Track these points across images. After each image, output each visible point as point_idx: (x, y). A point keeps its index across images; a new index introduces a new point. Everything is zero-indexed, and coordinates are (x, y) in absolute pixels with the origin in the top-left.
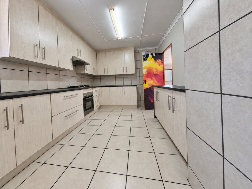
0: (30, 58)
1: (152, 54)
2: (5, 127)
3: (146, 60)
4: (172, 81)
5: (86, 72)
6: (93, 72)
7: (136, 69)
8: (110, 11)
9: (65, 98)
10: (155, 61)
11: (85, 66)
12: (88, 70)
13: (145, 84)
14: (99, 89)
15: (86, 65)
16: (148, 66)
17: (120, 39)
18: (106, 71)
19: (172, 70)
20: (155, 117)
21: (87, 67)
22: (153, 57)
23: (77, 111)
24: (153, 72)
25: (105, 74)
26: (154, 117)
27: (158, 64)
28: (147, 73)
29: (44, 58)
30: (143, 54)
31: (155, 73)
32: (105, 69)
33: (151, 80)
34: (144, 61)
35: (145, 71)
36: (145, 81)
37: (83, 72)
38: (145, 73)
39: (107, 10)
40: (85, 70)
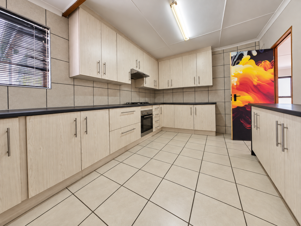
0: (94, 74)
1: (250, 53)
2: (75, 134)
3: (238, 63)
4: (291, 97)
5: (144, 86)
6: (154, 85)
7: (214, 78)
8: (171, 7)
9: (122, 114)
10: (257, 63)
11: (144, 78)
12: (148, 83)
13: (235, 100)
14: (160, 107)
15: (146, 77)
16: (241, 73)
17: (188, 39)
18: (170, 84)
19: (291, 77)
20: (253, 154)
21: (147, 80)
22: (252, 57)
23: (134, 129)
24: (252, 82)
25: (169, 88)
26: (250, 153)
27: (262, 69)
28: (239, 84)
29: (105, 73)
30: (233, 54)
31: (255, 83)
32: (168, 81)
33: (247, 94)
34: (234, 65)
35: (235, 81)
36: (235, 96)
37: (142, 86)
38: (235, 84)
39: (168, 6)
40: (144, 83)
